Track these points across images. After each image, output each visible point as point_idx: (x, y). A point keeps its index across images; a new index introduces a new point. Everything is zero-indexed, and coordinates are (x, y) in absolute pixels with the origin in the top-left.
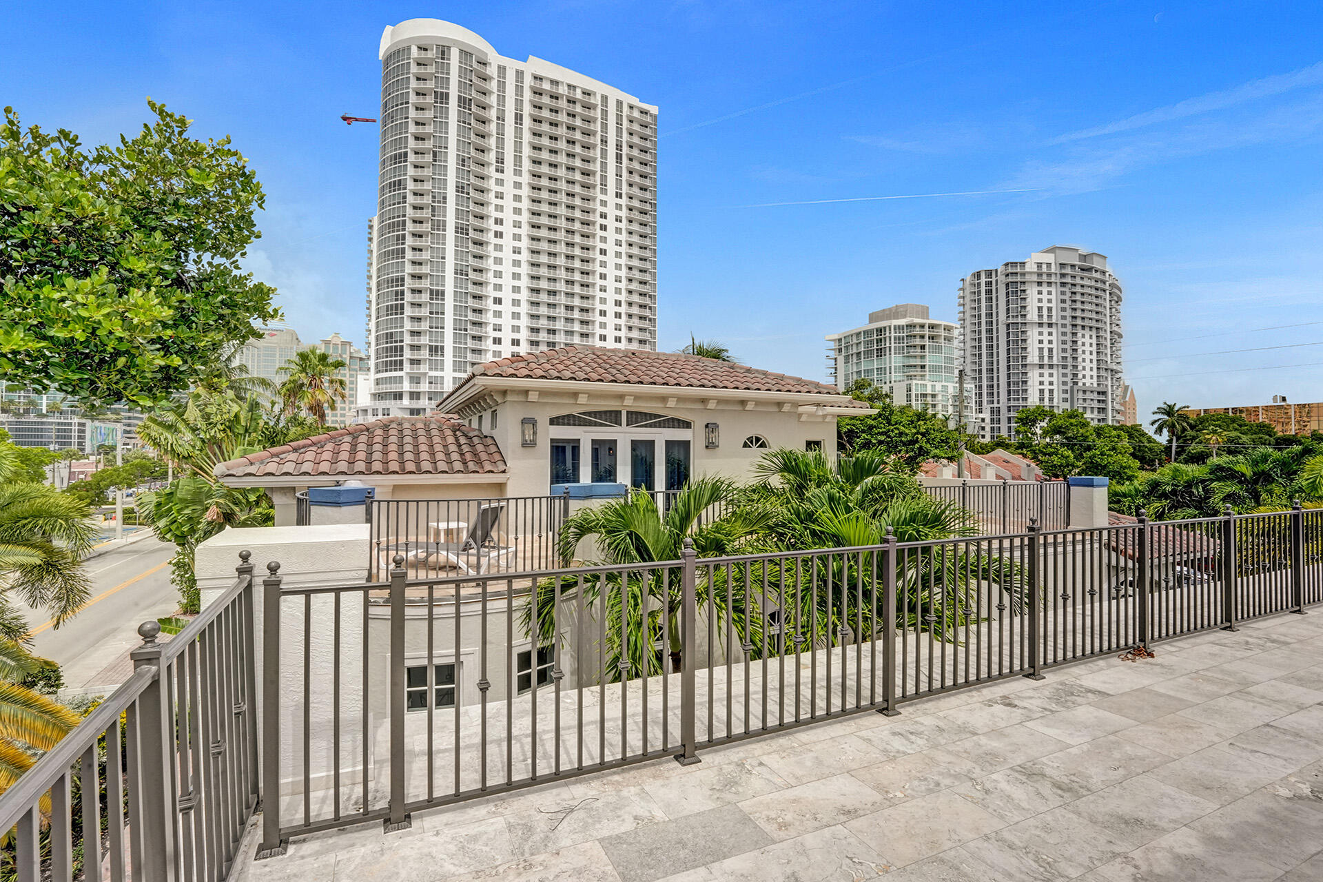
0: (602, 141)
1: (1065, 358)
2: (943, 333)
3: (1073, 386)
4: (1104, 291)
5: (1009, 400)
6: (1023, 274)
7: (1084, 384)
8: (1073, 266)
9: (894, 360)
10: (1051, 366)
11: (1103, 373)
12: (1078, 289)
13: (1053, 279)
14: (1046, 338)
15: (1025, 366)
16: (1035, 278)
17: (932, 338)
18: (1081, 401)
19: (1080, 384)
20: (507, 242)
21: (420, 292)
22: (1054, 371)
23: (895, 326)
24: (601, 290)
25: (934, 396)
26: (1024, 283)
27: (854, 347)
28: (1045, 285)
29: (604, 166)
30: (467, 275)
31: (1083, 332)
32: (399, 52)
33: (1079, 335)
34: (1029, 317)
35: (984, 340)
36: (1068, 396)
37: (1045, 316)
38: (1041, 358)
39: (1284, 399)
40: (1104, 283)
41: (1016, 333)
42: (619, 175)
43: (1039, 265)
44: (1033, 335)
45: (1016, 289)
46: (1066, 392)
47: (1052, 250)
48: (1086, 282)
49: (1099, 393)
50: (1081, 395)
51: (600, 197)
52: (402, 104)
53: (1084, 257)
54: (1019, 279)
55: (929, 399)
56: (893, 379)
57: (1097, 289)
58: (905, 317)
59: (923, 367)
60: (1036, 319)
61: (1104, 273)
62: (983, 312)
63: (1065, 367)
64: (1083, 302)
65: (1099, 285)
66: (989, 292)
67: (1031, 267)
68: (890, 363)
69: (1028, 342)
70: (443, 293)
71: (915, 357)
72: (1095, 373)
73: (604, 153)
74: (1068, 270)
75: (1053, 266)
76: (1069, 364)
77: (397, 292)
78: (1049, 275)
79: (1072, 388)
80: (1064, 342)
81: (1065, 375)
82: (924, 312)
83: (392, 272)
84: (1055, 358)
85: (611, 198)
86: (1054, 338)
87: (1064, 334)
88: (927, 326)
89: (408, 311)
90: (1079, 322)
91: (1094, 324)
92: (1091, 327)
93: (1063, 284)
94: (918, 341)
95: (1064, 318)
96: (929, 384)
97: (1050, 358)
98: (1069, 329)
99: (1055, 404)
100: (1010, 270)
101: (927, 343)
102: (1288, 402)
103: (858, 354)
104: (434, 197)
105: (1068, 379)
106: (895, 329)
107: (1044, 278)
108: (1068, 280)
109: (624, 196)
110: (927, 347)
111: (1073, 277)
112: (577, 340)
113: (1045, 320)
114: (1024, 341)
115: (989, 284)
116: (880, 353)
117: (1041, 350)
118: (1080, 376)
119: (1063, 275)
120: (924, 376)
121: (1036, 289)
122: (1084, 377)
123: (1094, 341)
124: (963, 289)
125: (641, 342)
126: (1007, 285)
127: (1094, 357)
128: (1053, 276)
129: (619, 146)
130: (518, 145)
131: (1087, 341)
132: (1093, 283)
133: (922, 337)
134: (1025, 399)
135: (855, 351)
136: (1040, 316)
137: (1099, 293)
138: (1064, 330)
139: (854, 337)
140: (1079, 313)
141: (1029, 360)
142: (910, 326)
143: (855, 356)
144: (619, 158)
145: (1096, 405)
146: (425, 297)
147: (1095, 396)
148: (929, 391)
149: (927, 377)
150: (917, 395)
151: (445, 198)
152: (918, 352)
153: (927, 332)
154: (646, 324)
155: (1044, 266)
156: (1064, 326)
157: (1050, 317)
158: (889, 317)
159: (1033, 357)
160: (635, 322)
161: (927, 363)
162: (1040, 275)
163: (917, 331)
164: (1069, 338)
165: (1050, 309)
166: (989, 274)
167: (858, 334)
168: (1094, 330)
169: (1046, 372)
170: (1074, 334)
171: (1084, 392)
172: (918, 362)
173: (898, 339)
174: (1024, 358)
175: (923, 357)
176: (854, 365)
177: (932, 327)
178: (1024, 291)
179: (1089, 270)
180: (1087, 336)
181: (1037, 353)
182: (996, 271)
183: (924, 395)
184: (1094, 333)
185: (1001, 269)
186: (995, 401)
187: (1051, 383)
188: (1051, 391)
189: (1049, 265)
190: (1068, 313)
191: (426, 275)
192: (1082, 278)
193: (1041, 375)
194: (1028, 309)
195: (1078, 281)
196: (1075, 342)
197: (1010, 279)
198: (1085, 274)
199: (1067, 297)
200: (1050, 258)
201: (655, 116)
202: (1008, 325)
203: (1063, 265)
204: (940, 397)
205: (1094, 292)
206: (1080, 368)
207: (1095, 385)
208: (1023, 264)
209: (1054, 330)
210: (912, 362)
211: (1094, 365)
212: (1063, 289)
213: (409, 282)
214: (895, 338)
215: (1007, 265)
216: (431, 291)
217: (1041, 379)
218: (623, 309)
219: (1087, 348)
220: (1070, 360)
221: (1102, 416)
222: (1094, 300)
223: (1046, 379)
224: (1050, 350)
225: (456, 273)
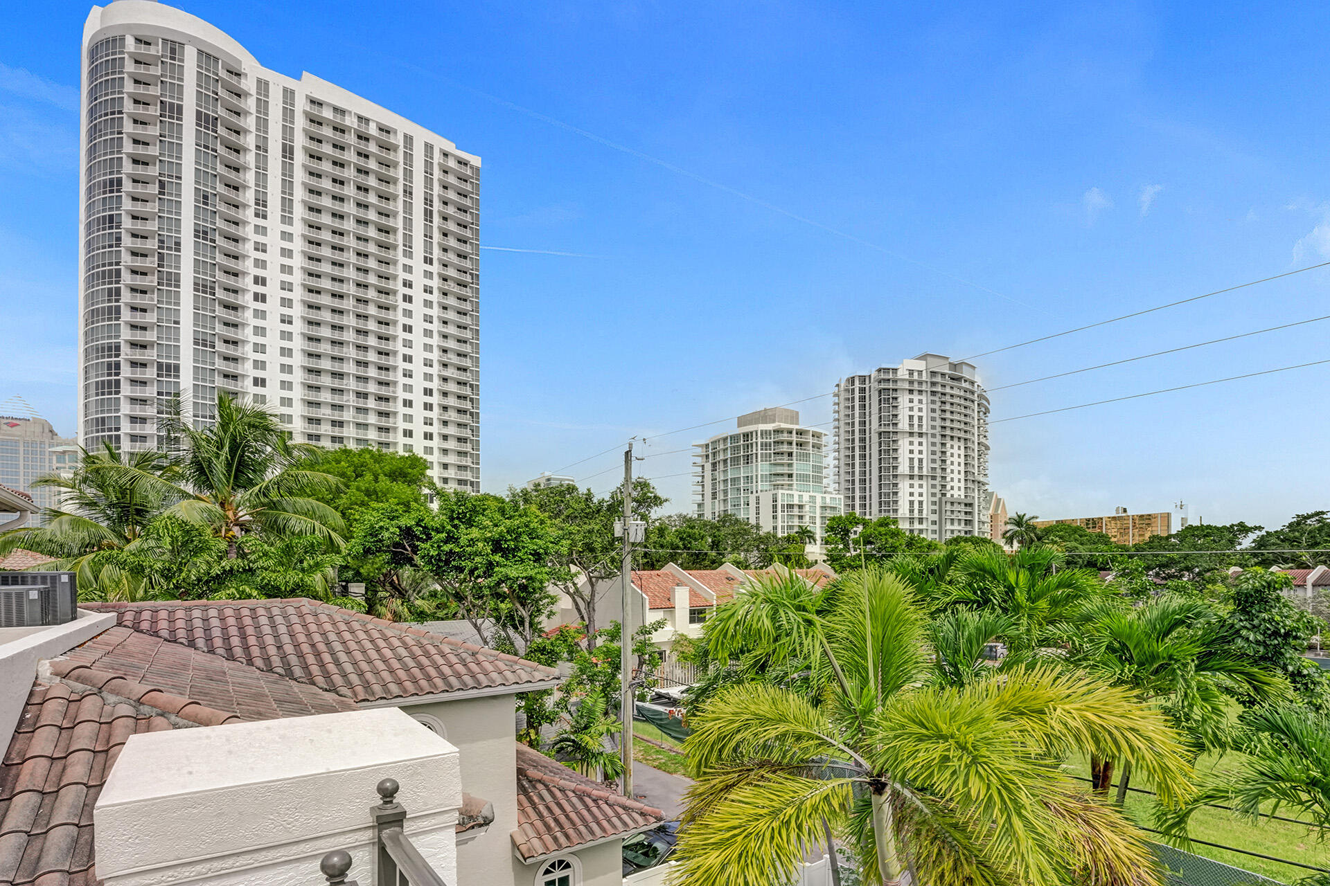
0: (405, 191)
1: (934, 469)
2: (811, 440)
3: (941, 500)
4: (973, 401)
5: (880, 511)
6: (895, 381)
7: (952, 496)
8: (943, 375)
9: (761, 468)
10: (921, 477)
11: (970, 485)
12: (948, 398)
13: (924, 388)
14: (916, 448)
15: (895, 476)
16: (906, 386)
17: (800, 444)
18: (948, 513)
19: (948, 495)
20: (273, 307)
21: (144, 365)
22: (924, 482)
23: (762, 431)
24: (405, 375)
25: (801, 507)
26: (896, 390)
27: (721, 453)
28: (916, 393)
29: (408, 223)
30: (214, 347)
31: (952, 443)
32: (108, 42)
33: (948, 446)
34: (900, 426)
35: (857, 449)
36: (936, 507)
37: (916, 426)
38: (912, 468)
39: (1125, 510)
40: (973, 393)
41: (888, 438)
42: (428, 236)
43: (911, 372)
44: (904, 445)
45: (888, 396)
46: (934, 503)
47: (923, 357)
48: (955, 392)
49: (966, 505)
50: (949, 507)
51: (402, 260)
52: (113, 113)
53: (954, 366)
54: (891, 386)
55: (796, 510)
56: (760, 488)
57: (966, 399)
58: (774, 421)
59: (790, 476)
60: (907, 429)
61: (972, 383)
62: (857, 420)
63: (934, 478)
64: (952, 412)
65: (968, 395)
66: (863, 399)
67: (903, 374)
68: (757, 471)
69: (899, 451)
70: (177, 368)
71: (782, 465)
72: (962, 485)
73: (408, 207)
74: (939, 379)
75: (924, 373)
76: (938, 476)
77: (109, 365)
78: (920, 383)
80: (934, 453)
81: (934, 486)
82: (794, 417)
83: (103, 338)
84: (925, 469)
85: (417, 263)
86: (924, 448)
87: (934, 444)
88: (794, 432)
89: (126, 390)
90: (948, 432)
91: (962, 435)
92: (959, 438)
93: (933, 393)
94: (785, 448)
95: (933, 427)
96: (796, 494)
97: (920, 468)
98: (938, 440)
99: (924, 516)
100: (883, 376)
101: (795, 450)
102: (1130, 513)
103: (725, 461)
104: (162, 242)
105: (937, 491)
106: (762, 435)
107: (916, 386)
108: (939, 389)
109: (435, 262)
110: (794, 454)
111: (943, 386)
112: (372, 435)
113: (916, 429)
114: (895, 450)
115: (863, 390)
116: (748, 459)
117: (911, 460)
118: (948, 487)
119: (933, 384)
120: (791, 485)
121: (907, 397)
122: (952, 488)
123: (962, 452)
124: (837, 395)
125: (459, 440)
126: (880, 392)
127: (962, 468)
128: (924, 384)
129: (428, 201)
130: (287, 185)
131: (955, 452)
132: (962, 393)
133: (790, 443)
134: (896, 511)
135: (722, 457)
136: (911, 425)
137: (968, 403)
138: (934, 440)
139: (721, 442)
140: (948, 424)
141: (900, 471)
142: (777, 431)
143: (722, 463)
144: (428, 215)
145: (962, 516)
146: (151, 373)
147: (962, 508)
148: (796, 502)
149: (795, 487)
150: (783, 506)
151: (178, 244)
152: (785, 460)
153: (794, 438)
154: (466, 419)
155: (916, 374)
156: (934, 436)
157: (920, 426)
158: (757, 422)
159: (903, 468)
160: (452, 416)
161: (795, 472)
162: (911, 382)
163: (785, 437)
164: (938, 448)
165: (920, 418)
166: (863, 379)
167: (725, 439)
168: (962, 441)
169: (916, 482)
170: (943, 445)
171: (952, 503)
172: (785, 470)
173: (765, 446)
174: (895, 468)
175: (790, 465)
176: (721, 474)
177: (800, 433)
178: (896, 398)
179: (958, 379)
180: (956, 447)
181: (907, 463)
182: (870, 376)
183: (791, 506)
184: (962, 444)
185: (874, 374)
186: (868, 513)
187: (921, 495)
188: (921, 503)
189: (920, 372)
190: (938, 423)
191: (152, 344)
192: (952, 388)
193: (912, 486)
194: (899, 417)
195: (948, 390)
196: (944, 453)
197: (883, 386)
198: (955, 383)
199: (937, 406)
200: (921, 365)
201: (478, 169)
202: (880, 434)
203: (933, 373)
204: (807, 508)
205: (963, 402)
206: (948, 479)
207: (963, 497)
208: (895, 370)
209: (924, 440)
210: (779, 470)
211: (962, 476)
212: (933, 398)
213: (126, 353)
214: (762, 443)
215: (879, 370)
216: (160, 366)
217: (912, 490)
218: (435, 399)
219: (956, 459)
220: (939, 471)
221: (969, 528)
222: (963, 410)
223: (916, 490)
224: (921, 461)
225: (196, 343)
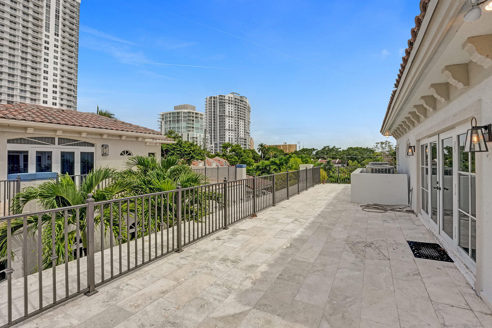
0: (47, 6)
1: (236, 128)
2: (200, 116)
3: (238, 138)
4: (246, 108)
5: (220, 140)
6: (224, 100)
7: (241, 136)
8: (238, 99)
9: (183, 124)
10: (232, 130)
11: (245, 133)
12: (239, 107)
13: (233, 103)
14: (231, 121)
15: (224, 130)
16: (228, 101)
17: (196, 117)
18: (240, 142)
19: (240, 136)
22: (233, 132)
23: (183, 112)
24: (44, 79)
25: (196, 138)
26: (225, 102)
27: (169, 118)
28: (230, 104)
29: (48, 18)
31: (240, 120)
33: (240, 121)
34: (226, 114)
35: (213, 120)
36: (236, 140)
37: (230, 114)
38: (229, 127)
39: (286, 143)
40: (246, 106)
41: (222, 118)
42: (57, 25)
43: (229, 97)
44: (227, 119)
45: (222, 104)
46: (236, 138)
47: (233, 93)
48: (241, 105)
49: (244, 139)
50: (240, 140)
51: (45, 33)
53: (241, 97)
54: (223, 101)
55: (195, 139)
56: (183, 131)
57: (244, 107)
58: (187, 109)
59: (193, 127)
60: (228, 115)
61: (246, 103)
62: (213, 111)
63: (236, 131)
64: (241, 111)
65: (245, 106)
66: (214, 104)
67: (227, 98)
68: (182, 125)
69: (226, 122)
71: (190, 124)
72: (243, 133)
73: (48, 12)
74: (237, 100)
75: (233, 98)
76: (237, 130)
78: (232, 101)
79: (237, 137)
80: (236, 123)
81: (236, 133)
82: (194, 108)
84: (233, 128)
85: (52, 34)
86: (233, 121)
87: (236, 120)
88: (194, 113)
90: (239, 117)
91: (243, 118)
92: (243, 119)
93: (235, 105)
94: (191, 118)
95: (235, 115)
96: (195, 134)
97: (232, 127)
98: (237, 119)
99: (233, 142)
100: (221, 98)
101: (195, 119)
102: (287, 144)
103: (170, 121)
105: (236, 135)
106: (183, 113)
107: (230, 102)
108: (237, 103)
109: (60, 36)
110: (194, 121)
111: (238, 103)
113: (230, 115)
114: (224, 121)
115: (214, 101)
116: (178, 121)
117: (229, 125)
118: (240, 134)
119: (235, 102)
120: (193, 131)
121: (228, 105)
122: (241, 134)
123: (243, 123)
124: (206, 102)
125: (68, 106)
126: (220, 102)
127: (243, 128)
128: (233, 102)
129: (57, 11)
131: (241, 123)
132: (243, 106)
133: (193, 117)
134: (225, 140)
135: (169, 119)
136: (229, 114)
137: (245, 109)
138: (236, 119)
139: (169, 114)
140: (239, 114)
141: (226, 128)
142: (189, 113)
143: (169, 122)
144: (57, 17)
145: (244, 143)
147: (243, 140)
148: (195, 136)
149: (194, 131)
150: (191, 137)
152: (191, 122)
153: (194, 115)
154: (71, 98)
155: (230, 98)
156: (236, 118)
157: (232, 114)
158: (181, 109)
159: (227, 127)
160: (65, 96)
161: (195, 126)
162: (229, 101)
163: (191, 114)
164: (237, 122)
165: (232, 112)
166: (214, 98)
167: (170, 113)
168: (243, 120)
169: (231, 132)
170: (238, 121)
171: (241, 139)
172: (191, 126)
173: (185, 117)
174: (224, 127)
175: (193, 124)
176: (168, 125)
177: (196, 114)
178: (225, 105)
179: (242, 101)
180: (242, 122)
181: (228, 126)
182: (217, 97)
183: (193, 138)
184: (243, 121)
185: (218, 97)
186: (216, 141)
187: (232, 136)
188: (232, 138)
189: (232, 98)
190: (237, 114)
192: (241, 103)
193: (229, 133)
194: (226, 111)
195: (239, 104)
196: (238, 123)
197: (221, 101)
198: (241, 102)
199: (236, 109)
200: (232, 96)
201: (79, 3)
202: (220, 116)
203: (235, 99)
204: (198, 139)
205: (243, 108)
206: (240, 131)
207: (244, 137)
208: (224, 96)
209: (233, 119)
210: (189, 125)
211: (243, 131)
212: (236, 106)
214: (183, 116)
215: (220, 96)
217: (229, 134)
218: (58, 90)
219: (241, 125)
220: (237, 129)
221: (245, 147)
222: (244, 111)
223: (231, 134)
224: (232, 125)
